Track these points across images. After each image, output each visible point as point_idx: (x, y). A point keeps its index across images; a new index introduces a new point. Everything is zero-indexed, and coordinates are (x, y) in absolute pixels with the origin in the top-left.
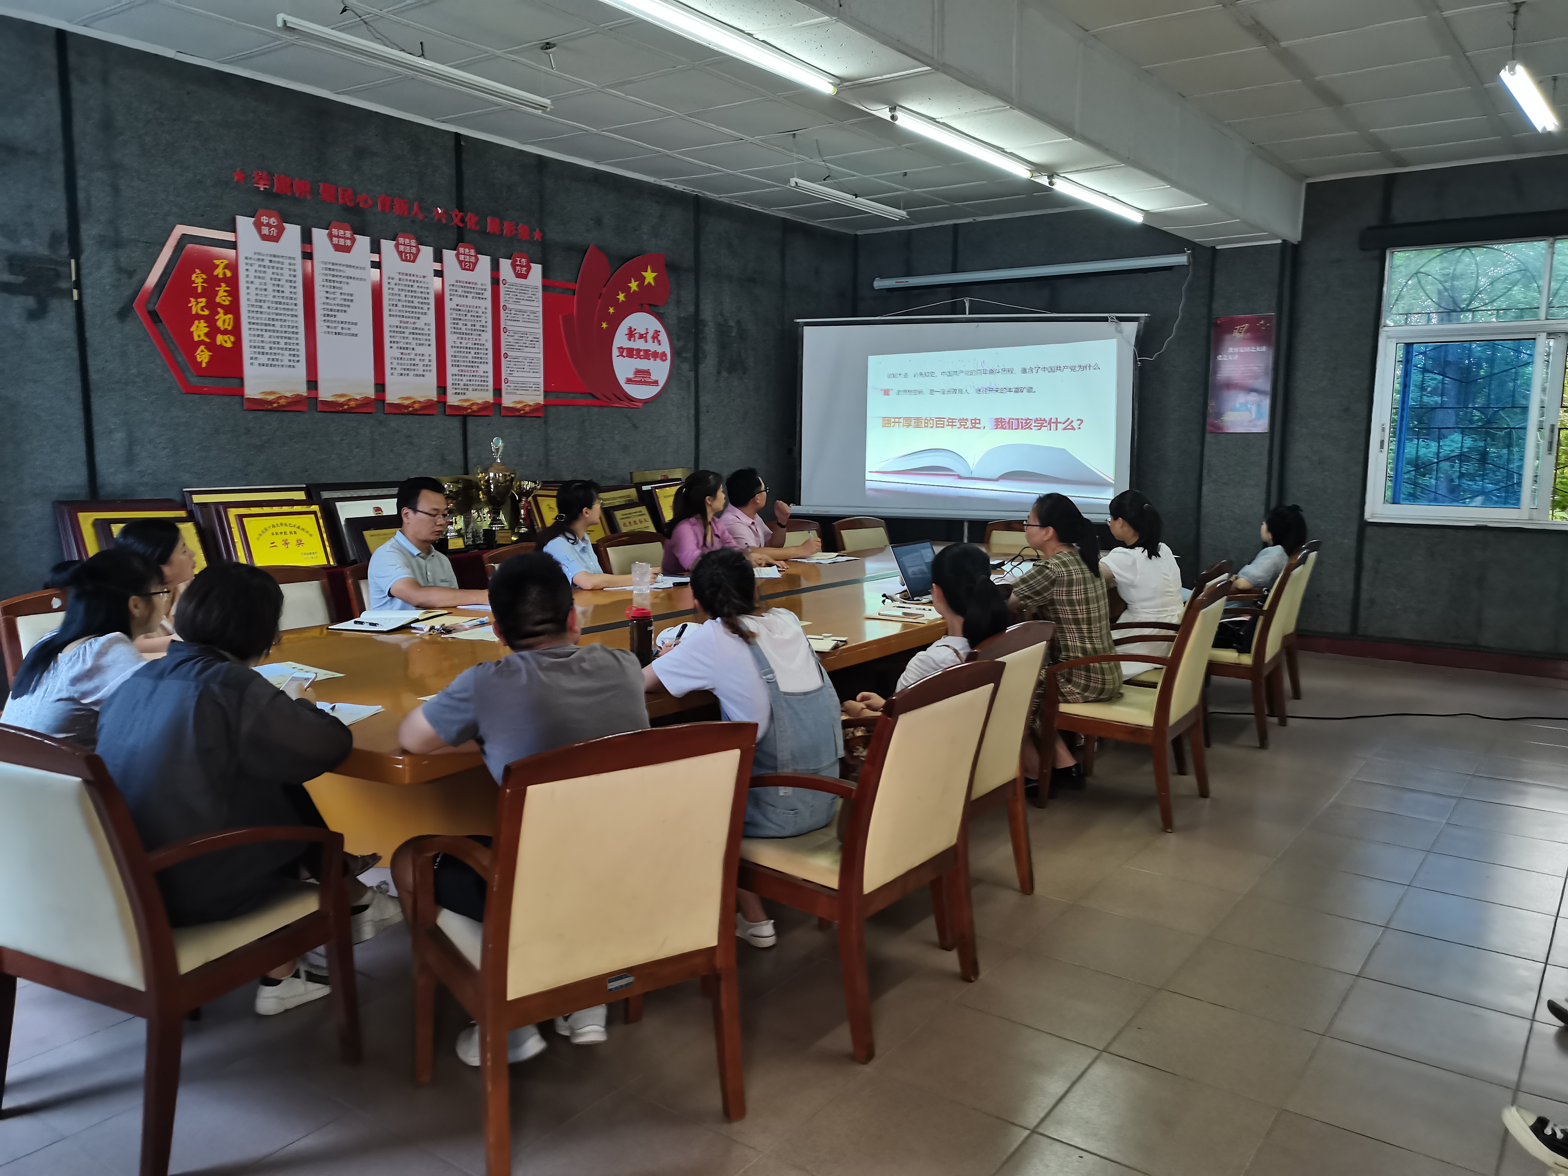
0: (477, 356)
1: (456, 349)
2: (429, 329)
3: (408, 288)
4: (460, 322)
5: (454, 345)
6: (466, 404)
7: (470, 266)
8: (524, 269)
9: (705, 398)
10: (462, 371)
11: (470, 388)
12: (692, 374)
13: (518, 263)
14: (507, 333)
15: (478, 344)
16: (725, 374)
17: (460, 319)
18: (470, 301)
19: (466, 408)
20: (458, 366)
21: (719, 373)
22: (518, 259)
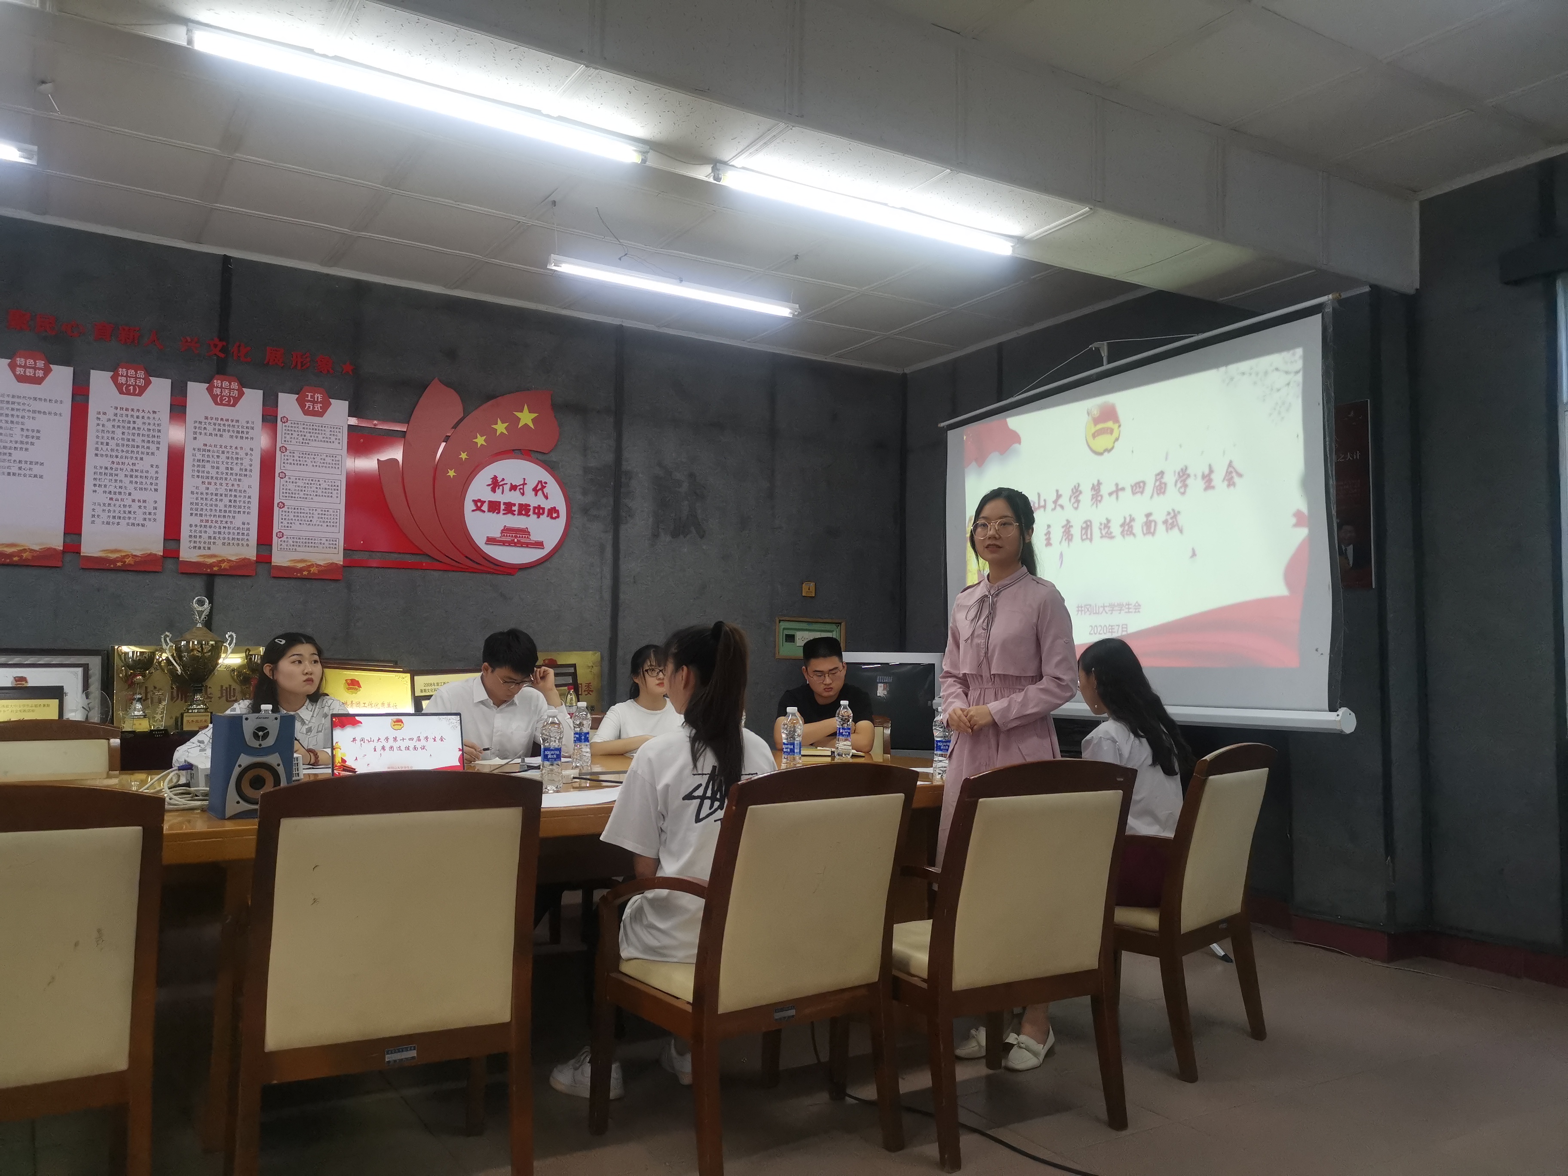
0: (233, 504)
1: (200, 496)
2: (157, 472)
3: (127, 425)
4: (208, 466)
5: (195, 491)
6: (210, 561)
7: (229, 401)
8: (319, 405)
9: (629, 566)
10: (207, 521)
11: (219, 542)
12: (610, 536)
13: (309, 399)
14: (287, 479)
15: (235, 490)
16: (665, 538)
17: (208, 461)
18: (226, 440)
19: (211, 566)
20: (201, 515)
21: (656, 536)
22: (310, 394)
